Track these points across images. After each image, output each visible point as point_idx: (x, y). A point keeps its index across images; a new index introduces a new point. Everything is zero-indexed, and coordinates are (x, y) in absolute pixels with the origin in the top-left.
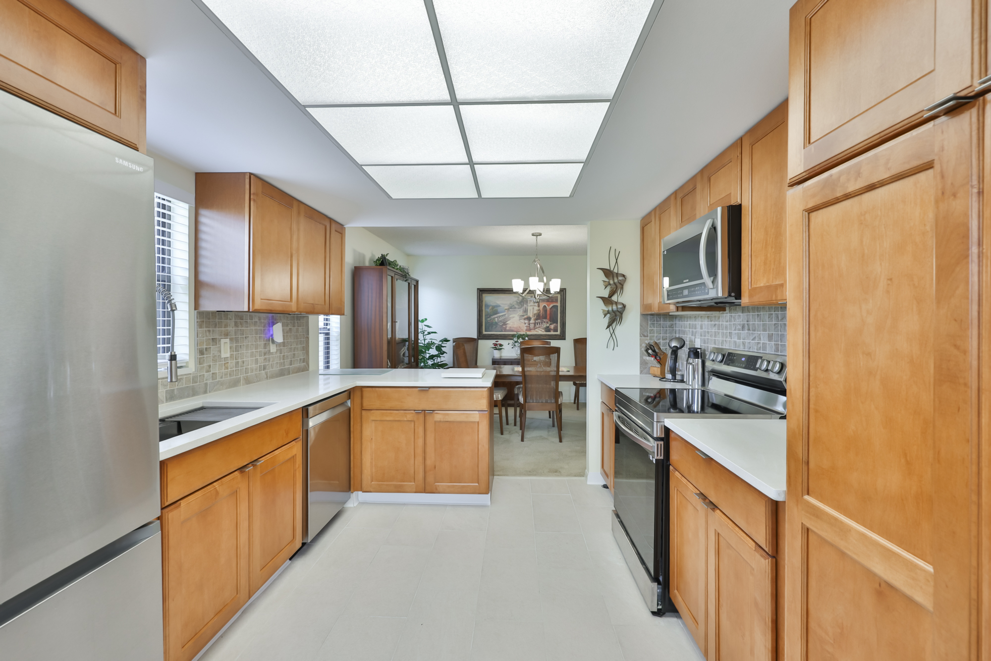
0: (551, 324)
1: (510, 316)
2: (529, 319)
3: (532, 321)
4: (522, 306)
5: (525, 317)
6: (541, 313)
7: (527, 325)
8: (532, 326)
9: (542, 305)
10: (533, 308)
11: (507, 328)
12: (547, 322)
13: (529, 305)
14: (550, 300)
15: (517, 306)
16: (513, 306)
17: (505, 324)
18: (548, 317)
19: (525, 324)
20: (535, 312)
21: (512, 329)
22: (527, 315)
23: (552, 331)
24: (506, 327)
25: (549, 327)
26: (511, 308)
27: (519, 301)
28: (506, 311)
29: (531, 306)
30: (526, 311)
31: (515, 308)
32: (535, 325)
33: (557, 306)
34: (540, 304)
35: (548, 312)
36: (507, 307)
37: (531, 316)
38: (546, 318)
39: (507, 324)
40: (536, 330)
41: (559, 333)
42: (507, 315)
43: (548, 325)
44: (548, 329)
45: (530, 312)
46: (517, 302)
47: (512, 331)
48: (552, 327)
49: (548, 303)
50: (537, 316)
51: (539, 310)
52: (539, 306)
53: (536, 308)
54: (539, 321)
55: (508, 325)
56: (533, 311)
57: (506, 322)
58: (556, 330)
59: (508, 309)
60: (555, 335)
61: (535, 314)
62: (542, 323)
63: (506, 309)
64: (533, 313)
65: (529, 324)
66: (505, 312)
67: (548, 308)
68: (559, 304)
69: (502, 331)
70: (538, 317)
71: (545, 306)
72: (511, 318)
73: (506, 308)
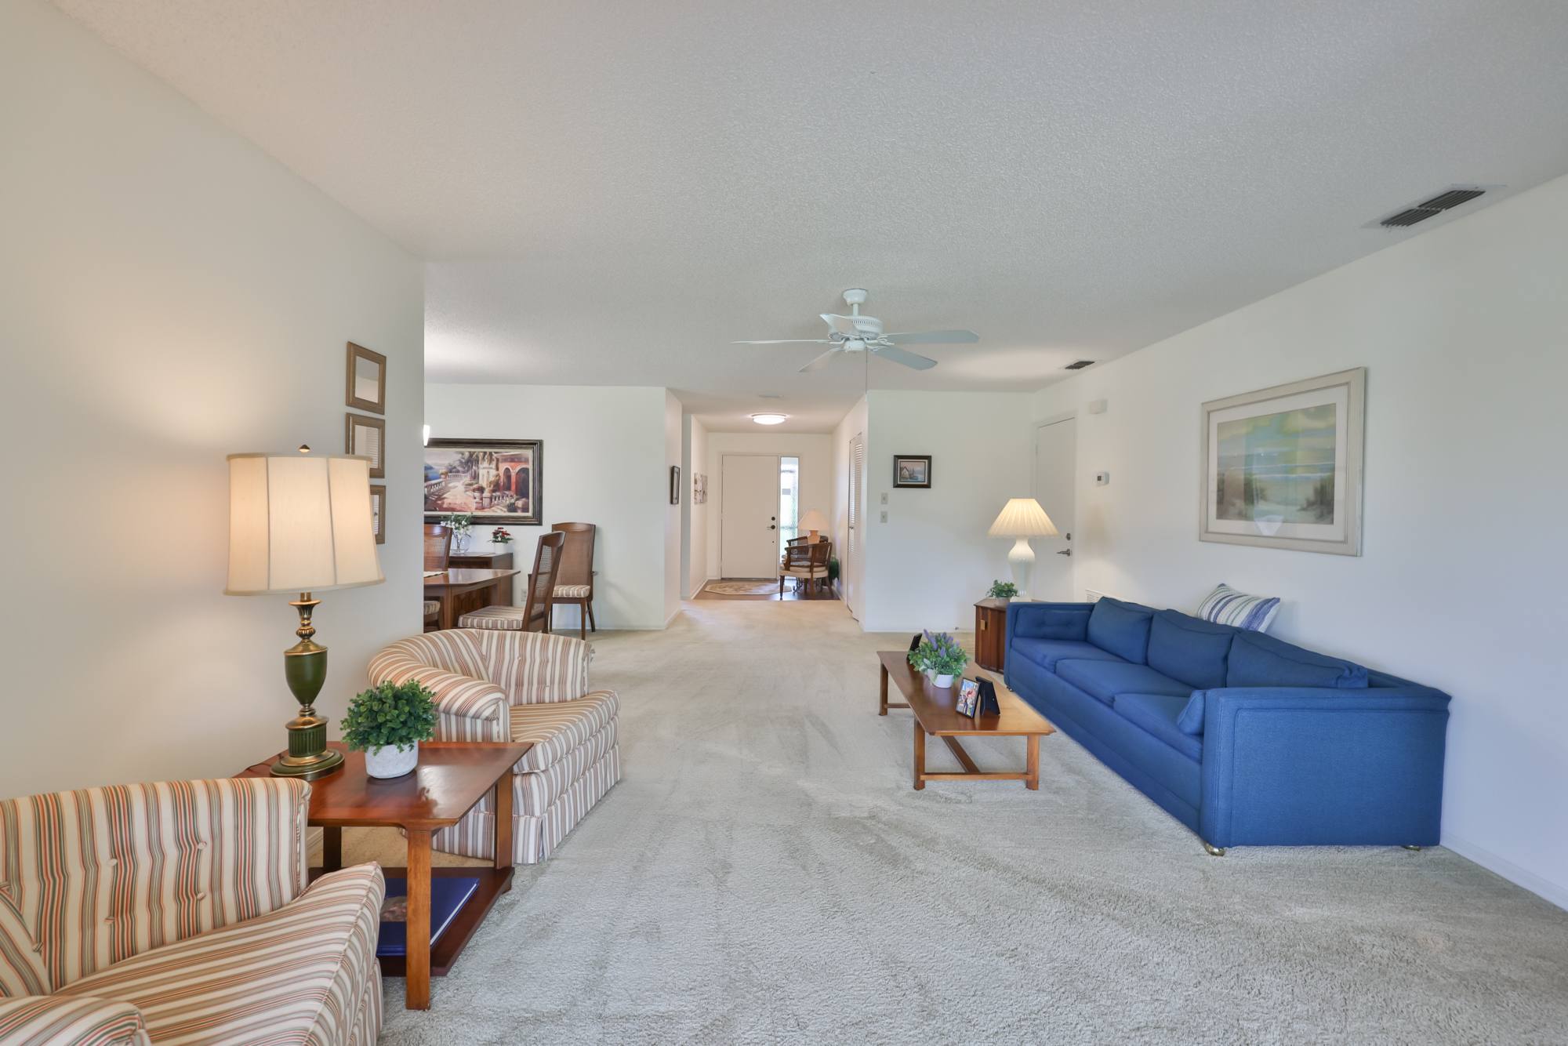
0: (517, 499)
1: (450, 485)
2: (481, 490)
3: (486, 494)
4: (470, 468)
5: (475, 486)
6: (502, 480)
7: (477, 500)
8: (486, 502)
9: (503, 466)
10: (488, 472)
11: (445, 506)
12: (511, 496)
13: (480, 466)
14: (516, 460)
15: (460, 469)
16: (455, 468)
17: (440, 498)
18: (513, 487)
19: (475, 498)
20: (492, 479)
21: (452, 506)
22: (477, 483)
23: (519, 511)
24: (443, 503)
25: (514, 504)
26: (451, 472)
27: (463, 461)
28: (443, 476)
29: (484, 468)
30: (475, 477)
31: (458, 471)
32: (491, 501)
33: (527, 470)
34: (500, 465)
35: (513, 479)
36: (444, 470)
37: (485, 485)
38: (509, 489)
39: (444, 498)
40: (493, 508)
41: (530, 514)
42: (443, 484)
43: (513, 501)
44: (512, 508)
45: (483, 479)
46: (461, 462)
47: (453, 510)
48: (520, 504)
49: (513, 464)
50: (494, 486)
51: (498, 475)
52: (497, 469)
53: (493, 472)
54: (498, 493)
55: (445, 500)
56: (488, 477)
57: (443, 495)
58: (525, 509)
59: (446, 474)
60: (524, 517)
61: (490, 483)
62: (503, 497)
63: (442, 474)
64: (487, 481)
65: (482, 499)
66: (440, 478)
67: (513, 473)
68: (530, 466)
69: (435, 510)
70: (496, 487)
71: (507, 469)
72: (450, 488)
73: (441, 471)
